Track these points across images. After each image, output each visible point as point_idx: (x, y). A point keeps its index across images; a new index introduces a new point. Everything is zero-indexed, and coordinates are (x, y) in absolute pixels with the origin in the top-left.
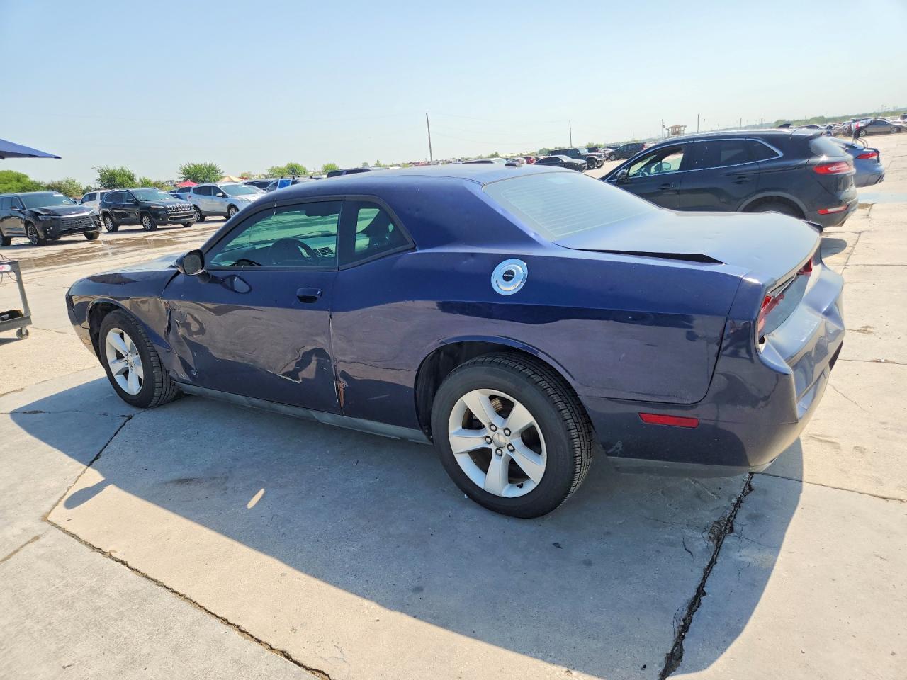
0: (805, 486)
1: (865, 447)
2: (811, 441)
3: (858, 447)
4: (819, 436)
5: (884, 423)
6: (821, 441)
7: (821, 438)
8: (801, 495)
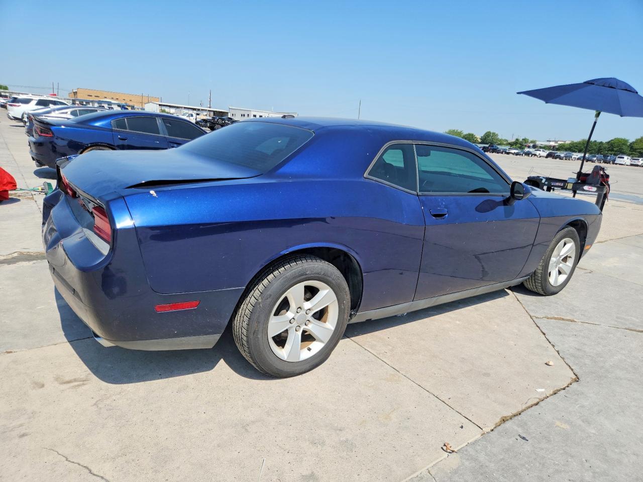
0: (66, 340)
1: (34, 391)
2: (83, 377)
3: (41, 388)
4: (79, 386)
5: (23, 435)
6: (75, 380)
7: (76, 383)
8: (64, 334)
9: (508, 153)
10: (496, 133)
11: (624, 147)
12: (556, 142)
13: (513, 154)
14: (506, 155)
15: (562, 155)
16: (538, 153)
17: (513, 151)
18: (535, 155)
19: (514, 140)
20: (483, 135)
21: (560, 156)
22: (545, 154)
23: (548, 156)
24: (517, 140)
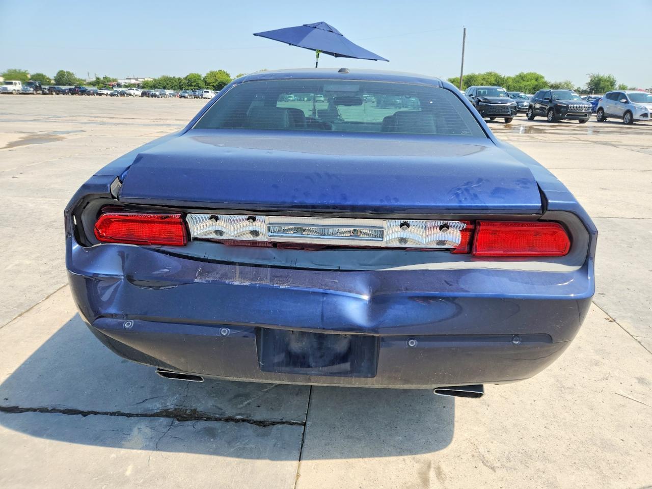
7: (433, 474)
9: (100, 94)
10: (71, 72)
11: (200, 82)
12: (137, 79)
13: (107, 95)
14: (98, 96)
15: (157, 93)
16: (132, 92)
17: (105, 92)
18: (130, 95)
19: (94, 79)
20: (55, 75)
21: (155, 94)
22: (139, 92)
23: (144, 94)
24: (98, 78)
